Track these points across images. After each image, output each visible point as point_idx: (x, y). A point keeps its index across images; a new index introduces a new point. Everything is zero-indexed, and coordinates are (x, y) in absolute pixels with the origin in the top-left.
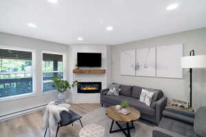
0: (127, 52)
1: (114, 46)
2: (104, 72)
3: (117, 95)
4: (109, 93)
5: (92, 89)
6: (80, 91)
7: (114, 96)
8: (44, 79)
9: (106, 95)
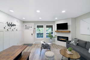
0: (84, 20)
1: (76, 18)
2: (70, 32)
3: (75, 45)
4: (70, 43)
5: (64, 40)
6: (58, 40)
7: (73, 45)
8: (47, 34)
9: (69, 43)
